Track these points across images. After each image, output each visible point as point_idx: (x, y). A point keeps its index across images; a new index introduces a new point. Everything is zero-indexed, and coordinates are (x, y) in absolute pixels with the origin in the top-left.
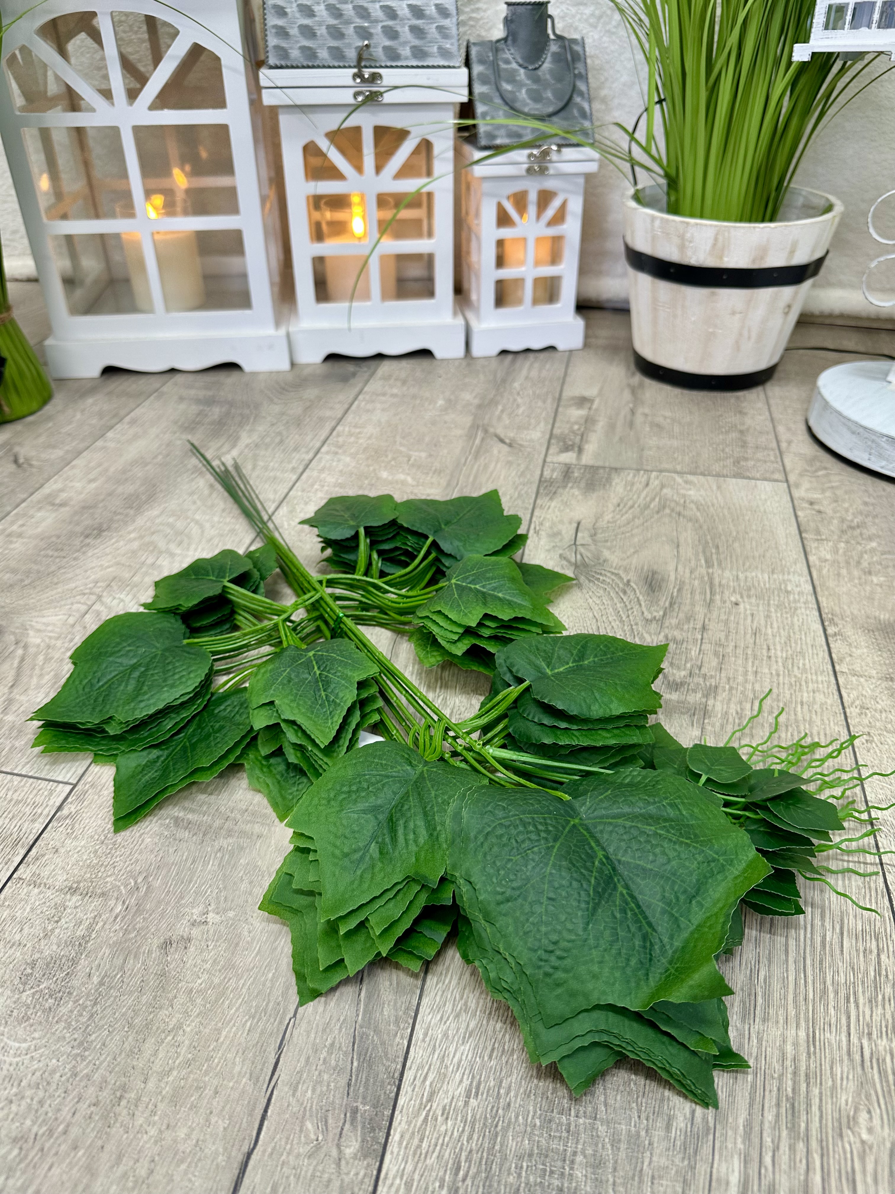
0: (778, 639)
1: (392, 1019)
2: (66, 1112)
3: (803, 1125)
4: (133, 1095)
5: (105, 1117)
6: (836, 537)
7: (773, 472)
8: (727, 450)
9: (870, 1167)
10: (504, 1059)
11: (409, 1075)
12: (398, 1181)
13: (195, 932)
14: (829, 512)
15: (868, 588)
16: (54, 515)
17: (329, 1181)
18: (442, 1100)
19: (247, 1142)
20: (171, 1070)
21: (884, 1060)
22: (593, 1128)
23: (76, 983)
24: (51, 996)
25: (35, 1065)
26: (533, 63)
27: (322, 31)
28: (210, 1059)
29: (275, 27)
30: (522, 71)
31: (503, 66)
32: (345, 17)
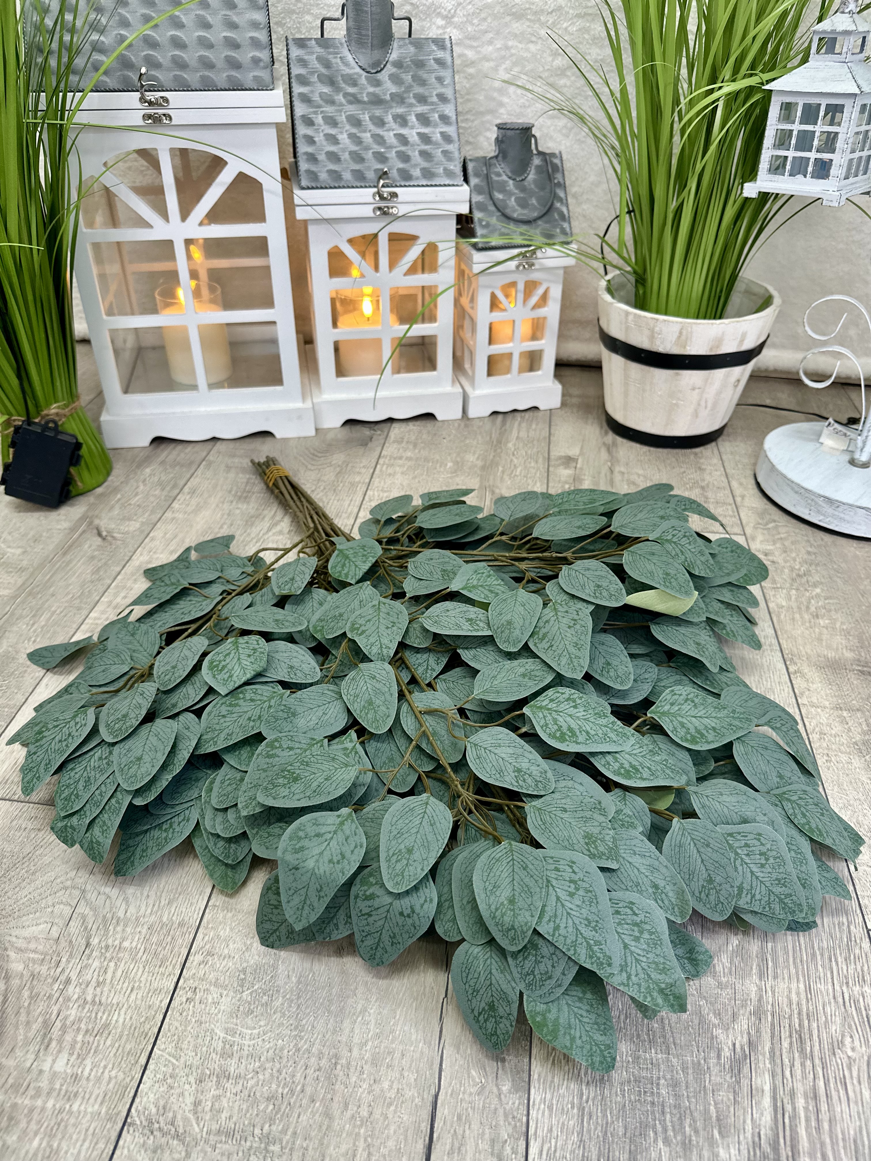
2: (298, 1076)
3: (808, 1049)
4: (344, 1061)
5: (328, 1078)
6: (788, 585)
7: (733, 526)
9: (855, 1074)
12: (542, 1106)
14: (782, 564)
15: (817, 630)
17: (496, 1109)
19: (433, 1088)
20: (367, 1041)
21: (858, 1001)
22: (668, 1060)
23: (280, 982)
24: (264, 994)
25: (267, 1045)
26: (520, 175)
27: (346, 156)
28: (392, 1031)
29: (306, 153)
30: (511, 182)
31: (495, 178)
32: (365, 144)
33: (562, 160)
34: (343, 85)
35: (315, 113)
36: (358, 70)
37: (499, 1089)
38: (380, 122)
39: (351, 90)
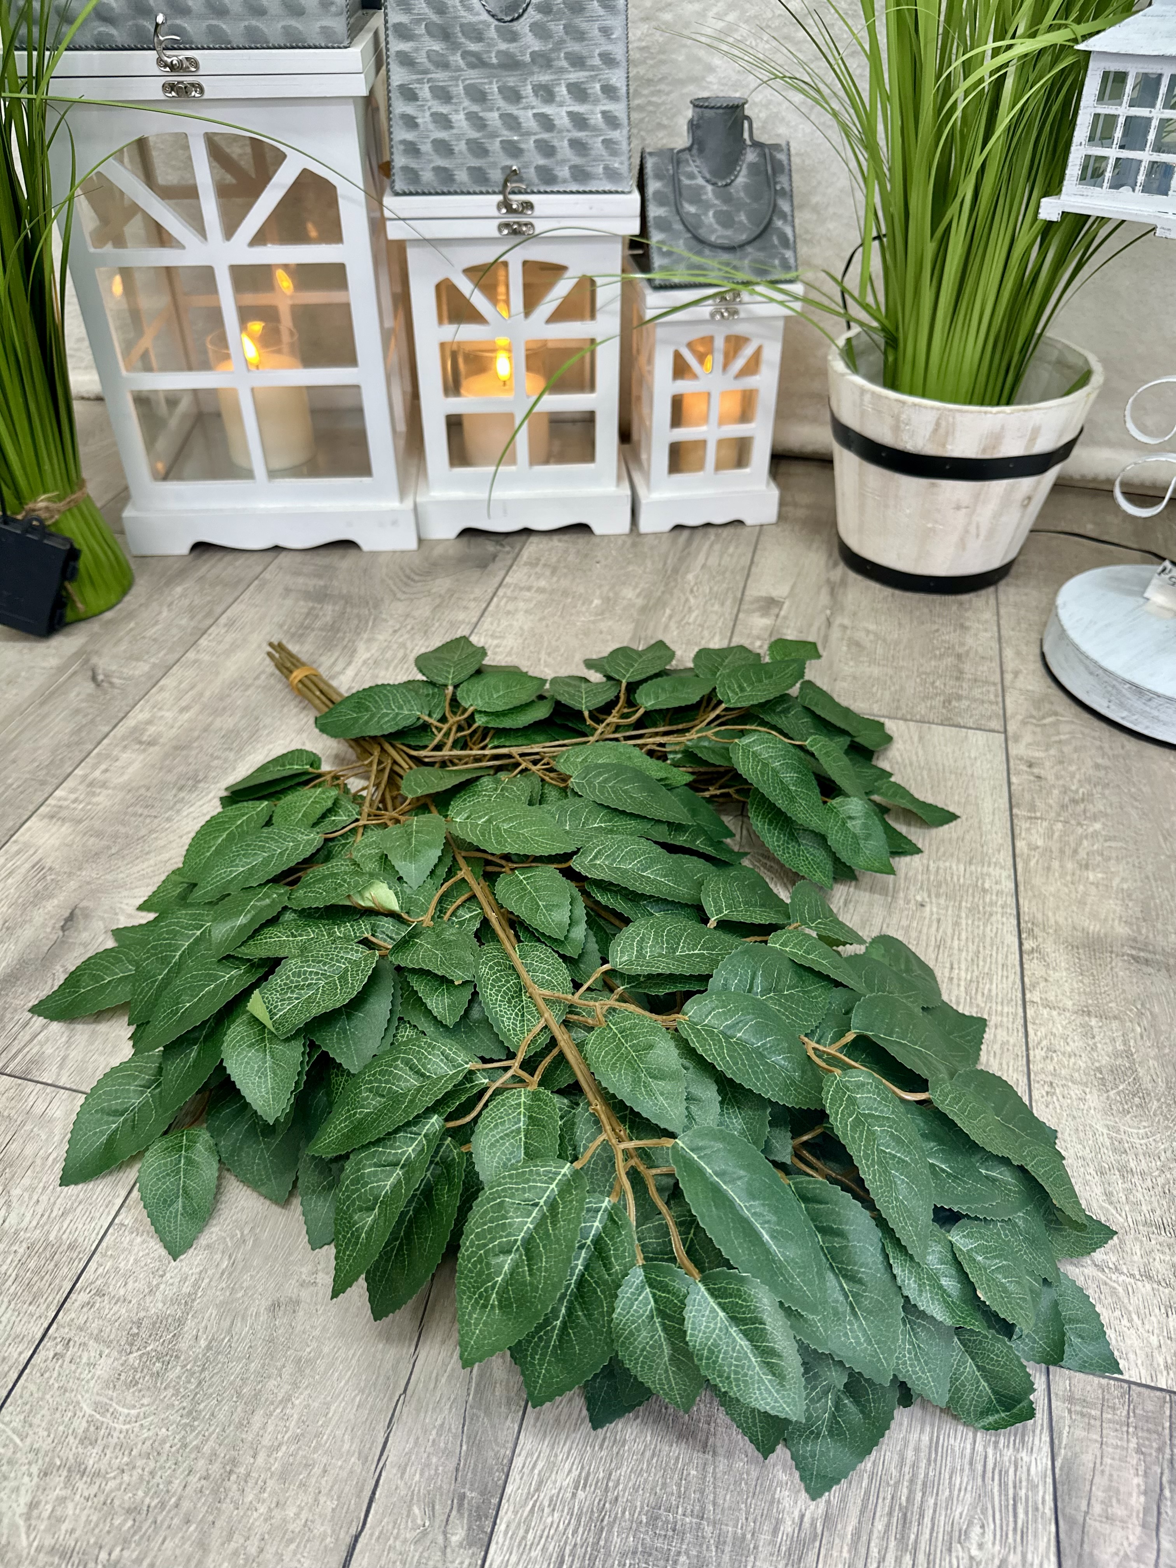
0: (964, 954)
1: (504, 1401)
2: (176, 1485)
3: (913, 1537)
4: (242, 1470)
5: (215, 1492)
6: (1053, 815)
7: (990, 718)
8: (938, 683)
10: (615, 1450)
11: (518, 1462)
13: (304, 1294)
14: (1051, 778)
15: (1081, 888)
16: (142, 757)
18: (549, 1490)
19: (354, 1524)
20: (280, 1445)
21: (1007, 1472)
22: (699, 1527)
23: (183, 1345)
24: (158, 1359)
25: (146, 1434)
26: (723, 178)
27: (461, 147)
28: (318, 1435)
29: (403, 142)
30: (709, 188)
31: (686, 181)
32: (490, 129)
33: (789, 155)
34: (463, 40)
35: (419, 81)
36: (485, 17)
37: (446, 1539)
38: (514, 96)
39: (473, 47)
